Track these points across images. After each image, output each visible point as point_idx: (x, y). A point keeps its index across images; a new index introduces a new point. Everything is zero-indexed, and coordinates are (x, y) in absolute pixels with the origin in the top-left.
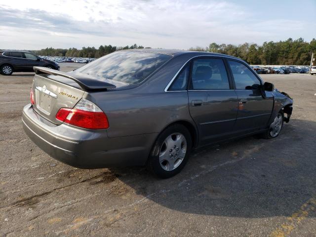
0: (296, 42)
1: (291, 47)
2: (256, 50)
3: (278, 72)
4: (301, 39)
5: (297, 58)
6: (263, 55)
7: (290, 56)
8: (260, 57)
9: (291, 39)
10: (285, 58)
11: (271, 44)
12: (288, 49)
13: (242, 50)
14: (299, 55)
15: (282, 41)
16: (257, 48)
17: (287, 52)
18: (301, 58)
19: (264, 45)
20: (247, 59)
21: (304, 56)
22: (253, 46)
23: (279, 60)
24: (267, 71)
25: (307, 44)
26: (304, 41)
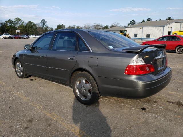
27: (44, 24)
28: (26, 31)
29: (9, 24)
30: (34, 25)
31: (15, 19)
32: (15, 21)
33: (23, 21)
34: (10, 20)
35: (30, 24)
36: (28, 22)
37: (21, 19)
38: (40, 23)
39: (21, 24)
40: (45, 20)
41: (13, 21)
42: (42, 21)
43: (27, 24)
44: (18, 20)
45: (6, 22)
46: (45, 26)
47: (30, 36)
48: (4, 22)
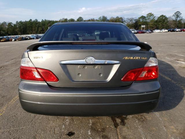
0: (34, 21)
1: (33, 24)
2: (12, 26)
3: (33, 39)
4: (36, 20)
5: (37, 30)
6: (18, 29)
7: (33, 29)
8: (17, 30)
9: (31, 20)
10: (31, 30)
11: (21, 22)
12: (31, 26)
13: (2, 26)
14: (38, 29)
15: (27, 21)
16: (13, 25)
17: (31, 27)
18: (39, 30)
19: (17, 23)
20: (8, 32)
21: (40, 29)
22: (10, 24)
23: (28, 32)
24: (28, 38)
25: (40, 22)
26: (38, 21)
27: (178, 16)
28: (156, 26)
29: (141, 20)
30: (166, 18)
31: (148, 14)
32: (147, 17)
33: (154, 16)
34: (143, 16)
35: (161, 18)
36: (159, 16)
37: (153, 14)
38: (174, 15)
39: (152, 18)
40: (179, 12)
41: (145, 17)
42: (175, 13)
43: (158, 19)
44: (151, 15)
45: (139, 18)
46: (178, 19)
47: (154, 31)
48: (137, 18)
